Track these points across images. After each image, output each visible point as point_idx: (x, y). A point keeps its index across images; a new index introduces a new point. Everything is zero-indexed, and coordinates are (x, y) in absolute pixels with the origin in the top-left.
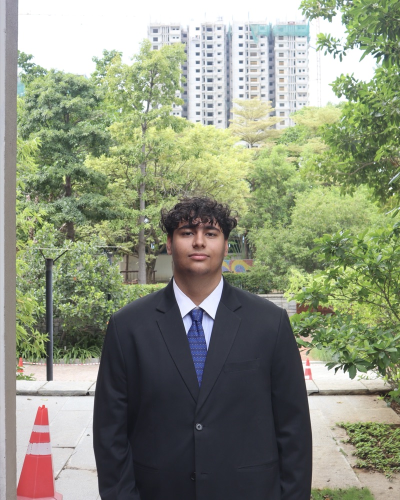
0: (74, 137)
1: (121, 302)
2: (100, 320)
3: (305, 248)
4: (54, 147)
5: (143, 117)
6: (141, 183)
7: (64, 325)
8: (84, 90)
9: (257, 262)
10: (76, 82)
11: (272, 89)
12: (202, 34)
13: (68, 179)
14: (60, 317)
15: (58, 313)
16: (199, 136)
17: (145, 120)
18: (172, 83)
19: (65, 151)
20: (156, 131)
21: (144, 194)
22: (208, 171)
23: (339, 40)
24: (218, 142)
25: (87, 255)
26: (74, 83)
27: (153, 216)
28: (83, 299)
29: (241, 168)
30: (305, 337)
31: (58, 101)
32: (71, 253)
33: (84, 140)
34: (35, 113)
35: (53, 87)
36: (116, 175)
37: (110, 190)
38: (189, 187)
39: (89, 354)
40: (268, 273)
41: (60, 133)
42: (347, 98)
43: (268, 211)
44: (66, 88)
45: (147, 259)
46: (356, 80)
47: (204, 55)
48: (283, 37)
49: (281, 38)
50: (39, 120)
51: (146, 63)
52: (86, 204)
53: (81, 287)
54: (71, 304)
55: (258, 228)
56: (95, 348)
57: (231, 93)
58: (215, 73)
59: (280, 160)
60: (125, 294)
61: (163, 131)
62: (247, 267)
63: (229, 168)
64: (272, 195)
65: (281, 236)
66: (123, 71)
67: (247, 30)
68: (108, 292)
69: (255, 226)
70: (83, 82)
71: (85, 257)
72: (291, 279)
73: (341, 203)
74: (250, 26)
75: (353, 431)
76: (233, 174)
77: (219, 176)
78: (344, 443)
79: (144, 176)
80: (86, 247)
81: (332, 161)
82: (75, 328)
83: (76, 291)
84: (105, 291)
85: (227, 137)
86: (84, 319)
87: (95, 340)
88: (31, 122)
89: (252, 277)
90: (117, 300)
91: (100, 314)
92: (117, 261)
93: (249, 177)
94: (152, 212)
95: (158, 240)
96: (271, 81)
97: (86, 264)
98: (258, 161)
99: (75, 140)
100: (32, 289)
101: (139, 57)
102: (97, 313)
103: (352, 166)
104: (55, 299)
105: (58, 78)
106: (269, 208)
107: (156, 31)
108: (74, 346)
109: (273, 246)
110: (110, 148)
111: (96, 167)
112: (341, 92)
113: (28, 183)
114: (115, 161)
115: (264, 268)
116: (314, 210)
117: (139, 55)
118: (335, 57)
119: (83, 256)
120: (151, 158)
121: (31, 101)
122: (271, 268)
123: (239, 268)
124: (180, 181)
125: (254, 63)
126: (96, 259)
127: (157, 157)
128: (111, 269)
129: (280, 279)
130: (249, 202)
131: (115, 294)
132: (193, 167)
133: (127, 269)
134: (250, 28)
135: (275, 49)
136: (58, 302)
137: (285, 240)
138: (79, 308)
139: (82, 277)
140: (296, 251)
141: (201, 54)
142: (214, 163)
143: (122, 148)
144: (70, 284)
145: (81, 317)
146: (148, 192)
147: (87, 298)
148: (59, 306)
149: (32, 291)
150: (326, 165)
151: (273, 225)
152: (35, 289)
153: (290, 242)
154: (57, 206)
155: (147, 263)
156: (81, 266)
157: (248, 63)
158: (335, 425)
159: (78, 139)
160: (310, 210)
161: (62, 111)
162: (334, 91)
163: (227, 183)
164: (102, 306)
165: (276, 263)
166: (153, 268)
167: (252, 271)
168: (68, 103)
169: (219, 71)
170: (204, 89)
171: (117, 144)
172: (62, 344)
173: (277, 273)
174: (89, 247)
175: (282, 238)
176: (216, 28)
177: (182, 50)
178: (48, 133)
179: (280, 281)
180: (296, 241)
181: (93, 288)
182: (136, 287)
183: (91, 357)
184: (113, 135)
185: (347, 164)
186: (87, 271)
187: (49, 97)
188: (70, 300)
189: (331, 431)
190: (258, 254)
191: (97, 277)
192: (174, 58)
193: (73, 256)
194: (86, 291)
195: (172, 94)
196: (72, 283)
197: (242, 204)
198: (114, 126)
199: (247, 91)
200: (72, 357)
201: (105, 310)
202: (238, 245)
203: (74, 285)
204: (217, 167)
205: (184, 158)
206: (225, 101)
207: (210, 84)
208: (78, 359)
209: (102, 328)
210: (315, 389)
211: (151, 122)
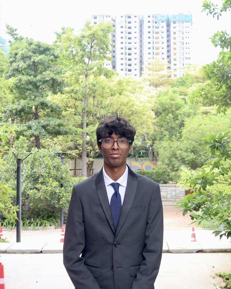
0: (40, 81)
1: (69, 189)
2: (55, 200)
3: (191, 153)
4: (27, 87)
5: (86, 68)
6: (84, 111)
7: (32, 204)
8: (47, 51)
9: (159, 163)
10: (42, 45)
11: (169, 55)
12: (125, 20)
13: (36, 108)
14: (29, 199)
15: (27, 197)
16: (122, 81)
17: (87, 70)
18: (105, 46)
19: (34, 90)
20: (94, 78)
21: (86, 118)
22: (128, 104)
23: (217, 5)
24: (134, 86)
25: (47, 158)
26: (41, 46)
27: (92, 132)
28: (44, 186)
29: (149, 102)
30: (197, 211)
31: (30, 57)
32: (37, 156)
33: (47, 83)
34: (15, 65)
35: (27, 48)
36: (68, 107)
37: (64, 115)
39: (48, 223)
40: (167, 170)
41: (31, 78)
42: (221, 47)
43: (166, 130)
44: (35, 49)
45: (88, 161)
46: (228, 34)
47: (126, 33)
48: (175, 22)
50: (17, 70)
51: (88, 33)
52: (47, 124)
53: (43, 178)
54: (36, 190)
55: (160, 141)
56: (52, 219)
57: (143, 57)
58: (133, 44)
59: (175, 97)
60: (72, 183)
61: (98, 77)
62: (153, 166)
63: (142, 102)
64: (169, 119)
65: (175, 146)
66: (72, 38)
67: (153, 17)
68: (61, 182)
69: (158, 139)
70: (46, 46)
71: (46, 159)
72: (182, 174)
73: (214, 125)
74: (155, 15)
75: (228, 279)
76: (144, 106)
77: (135, 107)
78: (222, 288)
79: (85, 106)
80: (46, 152)
81: (211, 90)
82: (39, 206)
83: (39, 182)
84: (59, 182)
85: (140, 83)
86: (45, 200)
87: (52, 214)
88: (12, 71)
89: (156, 173)
90: (67, 187)
91: (56, 197)
92: (67, 162)
93: (154, 108)
94: (91, 130)
95: (95, 149)
96: (168, 50)
97: (47, 164)
98: (161, 98)
99: (41, 83)
100: (11, 180)
101: (83, 29)
102: (53, 196)
103: (225, 94)
104: (26, 187)
105: (30, 42)
106: (167, 128)
107: (95, 18)
108: (38, 218)
109: (170, 152)
110: (64, 88)
111: (55, 101)
112: (217, 43)
113: (10, 110)
114: (67, 97)
115: (164, 167)
116: (197, 129)
117: (83, 28)
118: (214, 17)
119: (45, 158)
120: (90, 95)
121: (12, 57)
122: (168, 167)
123: (147, 167)
124: (109, 110)
125: (157, 38)
126: (53, 160)
127: (95, 94)
128: (63, 167)
129: (174, 174)
130: (154, 124)
131: (66, 184)
132: (118, 101)
133: (75, 168)
134: (155, 16)
135: (171, 29)
136: (28, 189)
137: (178, 149)
138: (42, 193)
139: (44, 172)
140: (185, 156)
141: (124, 33)
142: (131, 99)
143: (71, 88)
145: (43, 199)
146: (89, 118)
147: (47, 186)
148: (28, 192)
149: (11, 181)
150: (207, 93)
151: (170, 139)
152: (13, 180)
153: (181, 150)
154: (29, 126)
155: (87, 164)
156: (43, 165)
157: (153, 38)
158: (215, 274)
159: (43, 82)
160: (194, 129)
161: (33, 64)
162: (212, 42)
163: (140, 112)
164: (57, 191)
165: (172, 164)
166: (92, 167)
167: (156, 169)
168: (36, 59)
169: (135, 43)
170: (126, 54)
171: (68, 86)
172: (30, 217)
173: (173, 170)
174: (49, 153)
175: (175, 148)
176: (134, 16)
177: (111, 25)
178: (23, 78)
179: (175, 176)
180: (185, 149)
181: (51, 179)
182: (79, 179)
183: (49, 225)
184: (66, 80)
185: (221, 92)
186: (47, 168)
187: (24, 55)
188: (36, 187)
189: (212, 279)
190: (160, 158)
191: (54, 172)
192: (106, 31)
193: (38, 159)
194: (46, 181)
195: (104, 54)
196: (37, 176)
197: (150, 125)
198: (67, 74)
199: (153, 56)
200: (37, 225)
201: (59, 194)
202: (147, 153)
203: (38, 178)
204: (133, 101)
205: (112, 95)
206: (139, 62)
207: (130, 52)
208: (40, 227)
209: (57, 206)
210: (200, 248)
211: (91, 72)
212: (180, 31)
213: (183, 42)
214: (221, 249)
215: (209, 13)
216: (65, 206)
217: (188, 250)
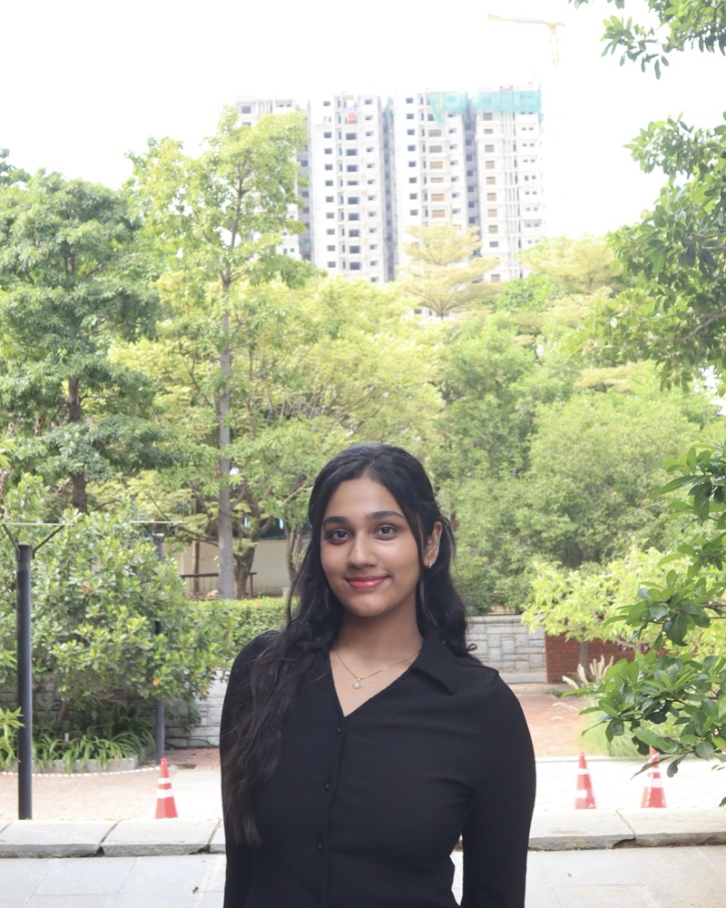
0: (85, 301)
1: (182, 637)
2: (139, 675)
3: (560, 516)
4: (43, 322)
5: (224, 258)
6: (221, 391)
7: (64, 689)
8: (104, 209)
9: (460, 549)
10: (88, 192)
11: (473, 215)
12: (336, 113)
13: (74, 388)
14: (56, 672)
15: (50, 664)
16: (339, 294)
17: (228, 265)
18: (282, 188)
19: (67, 330)
20: (251, 288)
21: (228, 415)
22: (356, 365)
23: (652, 31)
24: (374, 309)
25: (111, 540)
26: (85, 194)
27: (249, 458)
28: (102, 631)
29: (424, 358)
31: (53, 229)
32: (78, 536)
33: (105, 307)
34: (6, 255)
35: (42, 202)
36: (170, 380)
37: (158, 407)
38: (318, 400)
39: (115, 748)
40: (487, 572)
41: (57, 294)
42: (665, 172)
43: (479, 444)
44: (68, 205)
45: (236, 548)
47: (341, 154)
48: (490, 114)
49: (488, 116)
50: (14, 269)
51: (228, 150)
52: (109, 437)
53: (98, 606)
54: (77, 645)
55: (461, 479)
56: (129, 736)
57: (394, 224)
58: (363, 186)
59: (503, 341)
60: (192, 619)
61: (264, 286)
63: (400, 358)
64: (487, 411)
65: (509, 495)
66: (181, 167)
67: (422, 103)
68: (156, 616)
69: (455, 474)
70: (102, 192)
71: (106, 545)
72: (536, 583)
73: (630, 424)
74: (427, 96)
76: (409, 370)
77: (381, 373)
79: (226, 376)
80: (108, 523)
82: (87, 694)
83: (87, 616)
84: (150, 615)
85: (393, 299)
86: (105, 676)
87: (129, 720)
90: (174, 633)
91: (140, 664)
92: (175, 551)
93: (440, 377)
94: (245, 451)
95: (257, 509)
96: (471, 200)
97: (110, 559)
98: (459, 345)
99: (87, 307)
101: (214, 139)
102: (132, 662)
103: (684, 323)
104: (45, 634)
105: (53, 184)
106: (482, 439)
107: (247, 110)
108: (85, 733)
109: (494, 515)
110: (158, 322)
111: (129, 364)
112: (653, 161)
114: (169, 349)
115: (477, 561)
116: (578, 439)
117: (214, 135)
118: (643, 69)
119: (103, 543)
120: (241, 342)
122: (491, 561)
124: (300, 387)
125: (436, 165)
126: (129, 547)
127: (254, 339)
128: (161, 569)
129: (511, 584)
130: (440, 426)
131: (169, 622)
132: (326, 359)
133: (197, 570)
134: (428, 100)
135: (477, 137)
136: (51, 640)
137: (519, 503)
138: (96, 652)
139: (102, 587)
140: (542, 525)
141: (335, 151)
142: (368, 349)
143: (181, 321)
144: (76, 602)
145: (99, 671)
146: (236, 412)
147: (111, 631)
148: (52, 649)
150: (625, 322)
151: (493, 474)
153: (530, 506)
154: (51, 443)
155: (236, 556)
156: (99, 563)
157: (425, 166)
159: (93, 306)
160: (569, 439)
161: (61, 250)
162: (636, 159)
163: (398, 388)
164: (142, 647)
165: (502, 552)
166: (249, 566)
168: (72, 233)
169: (370, 182)
170: (343, 218)
171: (171, 315)
172: (60, 729)
173: (505, 571)
174: (115, 524)
175: (512, 500)
176: (363, 102)
178: (31, 293)
179: (512, 588)
180: (542, 503)
181: (123, 608)
182: (213, 604)
183: (120, 755)
184: (163, 297)
185: (673, 318)
186: (112, 574)
187: (34, 223)
188: (76, 634)
191: (132, 586)
192: (284, 141)
193: (81, 543)
194: (109, 615)
195: (281, 212)
196: (79, 600)
197: (428, 431)
198: (166, 280)
199: (425, 220)
200: (81, 755)
201: (149, 655)
203: (84, 604)
204: (375, 357)
205: (307, 340)
206: (384, 239)
207: (353, 209)
208: (93, 760)
209: (144, 693)
210: (626, 832)
211: (240, 269)
212: (507, 143)
213: (516, 173)
214: (698, 834)
215: (627, 58)
216: (169, 692)
217: (588, 839)
